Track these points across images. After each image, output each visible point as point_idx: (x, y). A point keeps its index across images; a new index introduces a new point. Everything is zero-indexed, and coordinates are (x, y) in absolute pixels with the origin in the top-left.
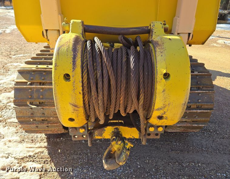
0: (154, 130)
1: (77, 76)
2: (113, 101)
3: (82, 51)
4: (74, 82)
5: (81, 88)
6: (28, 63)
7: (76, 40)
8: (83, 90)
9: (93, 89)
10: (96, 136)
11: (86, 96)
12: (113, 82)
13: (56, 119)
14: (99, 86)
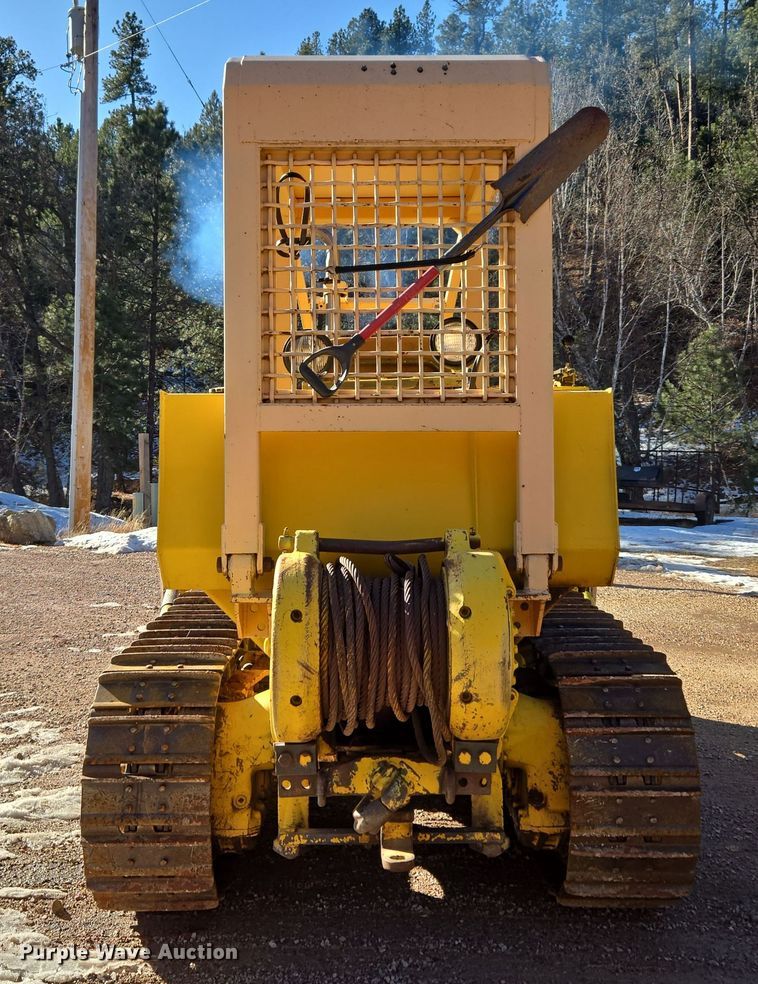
0: (469, 760)
1: (312, 614)
2: (374, 665)
3: (319, 577)
4: (308, 624)
5: (318, 636)
6: (117, 661)
7: (309, 561)
8: (320, 640)
9: (339, 637)
10: (335, 785)
11: (325, 653)
12: (372, 627)
13: (199, 824)
14: (348, 633)
